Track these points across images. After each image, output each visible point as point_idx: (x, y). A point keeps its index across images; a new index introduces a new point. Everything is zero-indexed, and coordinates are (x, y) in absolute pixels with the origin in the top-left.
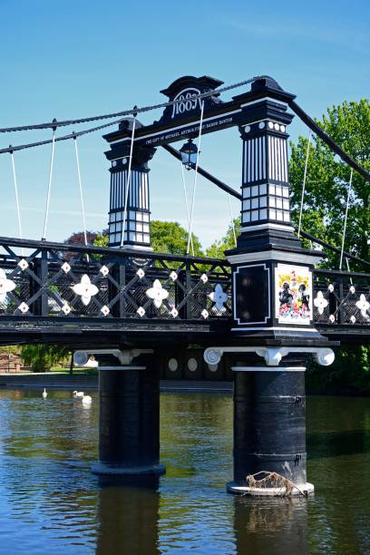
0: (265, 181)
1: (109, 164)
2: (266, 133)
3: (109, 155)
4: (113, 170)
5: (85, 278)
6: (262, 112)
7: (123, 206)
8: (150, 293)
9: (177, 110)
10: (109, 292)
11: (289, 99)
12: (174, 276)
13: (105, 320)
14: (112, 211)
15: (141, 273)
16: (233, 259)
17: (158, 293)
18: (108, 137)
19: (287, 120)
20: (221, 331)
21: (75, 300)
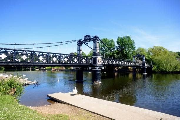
0: (96, 47)
1: (77, 45)
2: (96, 42)
3: (77, 44)
4: (78, 46)
5: (76, 59)
6: (96, 39)
7: (79, 50)
8: (83, 61)
9: (86, 39)
10: (78, 60)
11: (99, 38)
12: (86, 59)
13: (78, 64)
14: (78, 51)
15: (82, 58)
16: (92, 57)
17: (84, 61)
18: (77, 42)
19: (98, 41)
20: (91, 65)
21: (74, 61)
